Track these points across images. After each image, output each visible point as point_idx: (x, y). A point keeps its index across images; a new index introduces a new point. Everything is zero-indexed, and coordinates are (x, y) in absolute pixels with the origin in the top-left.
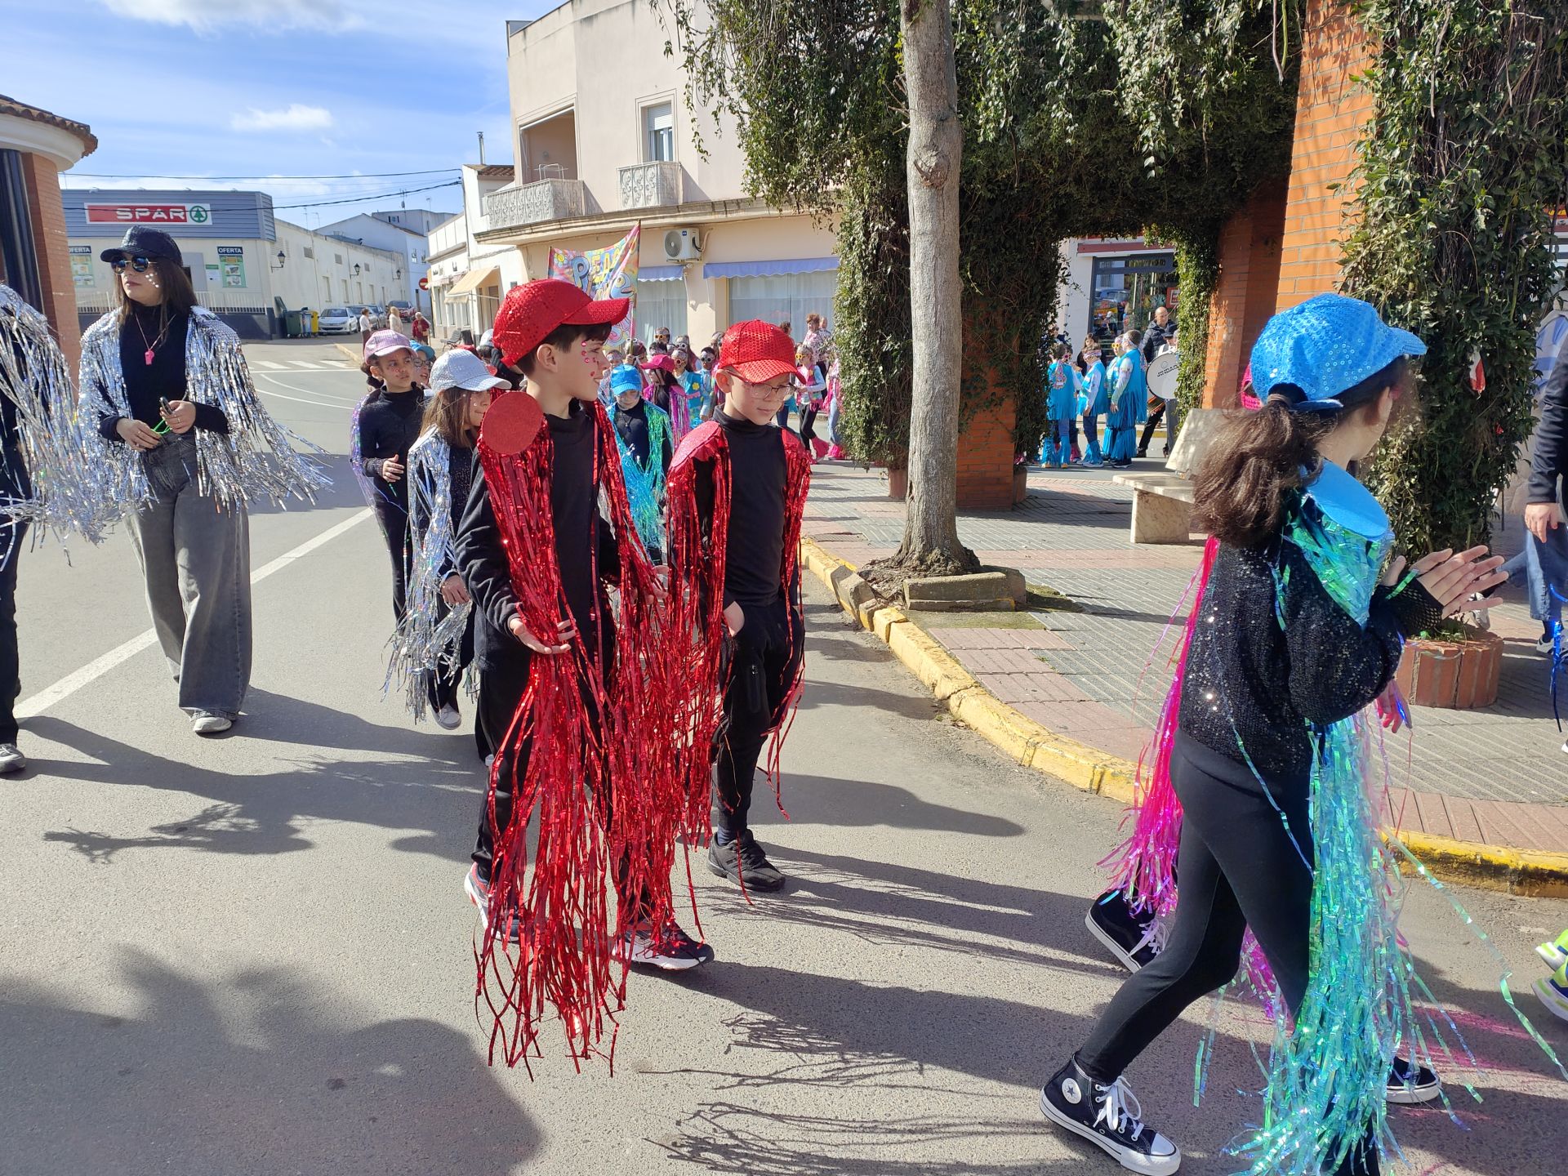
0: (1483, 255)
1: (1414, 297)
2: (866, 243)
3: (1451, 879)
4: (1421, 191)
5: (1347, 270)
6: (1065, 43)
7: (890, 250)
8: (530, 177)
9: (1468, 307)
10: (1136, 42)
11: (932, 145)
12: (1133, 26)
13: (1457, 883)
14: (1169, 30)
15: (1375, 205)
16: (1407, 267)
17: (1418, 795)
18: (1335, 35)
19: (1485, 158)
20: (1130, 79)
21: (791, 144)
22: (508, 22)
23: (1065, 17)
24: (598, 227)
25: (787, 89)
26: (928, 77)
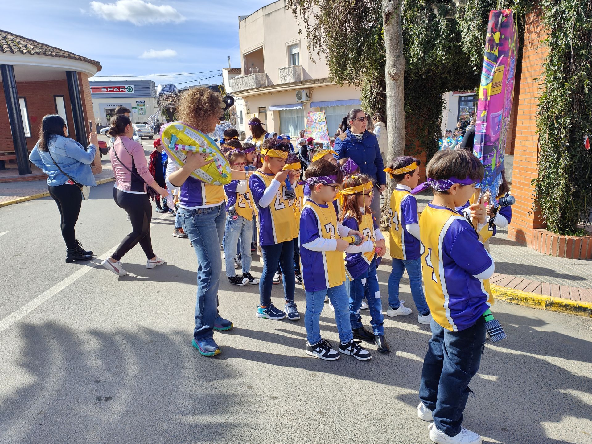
0: (588, 102)
1: (564, 116)
2: (371, 96)
3: (568, 312)
4: (566, 80)
5: (540, 108)
6: (442, 27)
7: (380, 99)
8: (247, 73)
9: (583, 120)
10: (467, 27)
11: (394, 66)
12: (467, 22)
13: (570, 314)
14: (478, 25)
15: (549, 86)
16: (561, 106)
17: (561, 286)
18: (535, 26)
19: (588, 68)
20: (465, 40)
21: (344, 63)
22: (239, 16)
23: (442, 18)
24: (272, 90)
25: (343, 44)
26: (393, 43)
